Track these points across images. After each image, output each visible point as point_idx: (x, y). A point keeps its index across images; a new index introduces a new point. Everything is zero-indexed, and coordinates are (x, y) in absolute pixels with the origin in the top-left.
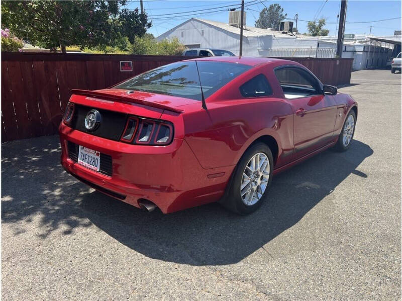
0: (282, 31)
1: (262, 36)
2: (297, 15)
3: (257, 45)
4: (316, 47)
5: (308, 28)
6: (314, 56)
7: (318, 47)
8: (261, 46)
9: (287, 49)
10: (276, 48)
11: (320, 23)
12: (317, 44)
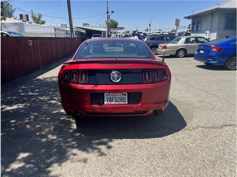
0: (22, 20)
1: (16, 23)
2: (32, 11)
3: (13, 29)
4: (54, 31)
5: (32, 19)
6: (54, 36)
7: (55, 31)
8: (17, 30)
9: (36, 32)
10: (28, 31)
11: (39, 16)
12: (54, 29)
